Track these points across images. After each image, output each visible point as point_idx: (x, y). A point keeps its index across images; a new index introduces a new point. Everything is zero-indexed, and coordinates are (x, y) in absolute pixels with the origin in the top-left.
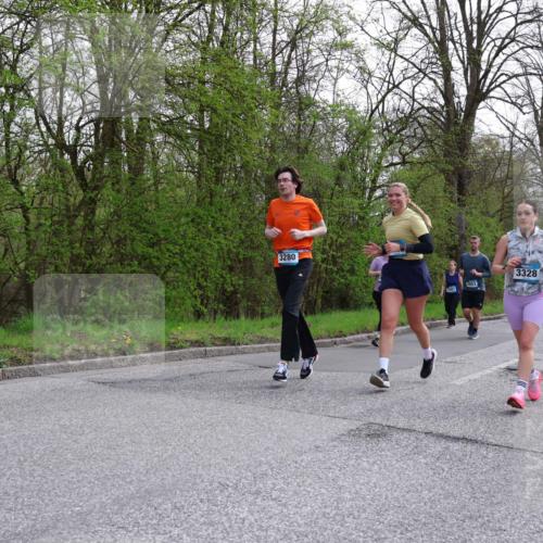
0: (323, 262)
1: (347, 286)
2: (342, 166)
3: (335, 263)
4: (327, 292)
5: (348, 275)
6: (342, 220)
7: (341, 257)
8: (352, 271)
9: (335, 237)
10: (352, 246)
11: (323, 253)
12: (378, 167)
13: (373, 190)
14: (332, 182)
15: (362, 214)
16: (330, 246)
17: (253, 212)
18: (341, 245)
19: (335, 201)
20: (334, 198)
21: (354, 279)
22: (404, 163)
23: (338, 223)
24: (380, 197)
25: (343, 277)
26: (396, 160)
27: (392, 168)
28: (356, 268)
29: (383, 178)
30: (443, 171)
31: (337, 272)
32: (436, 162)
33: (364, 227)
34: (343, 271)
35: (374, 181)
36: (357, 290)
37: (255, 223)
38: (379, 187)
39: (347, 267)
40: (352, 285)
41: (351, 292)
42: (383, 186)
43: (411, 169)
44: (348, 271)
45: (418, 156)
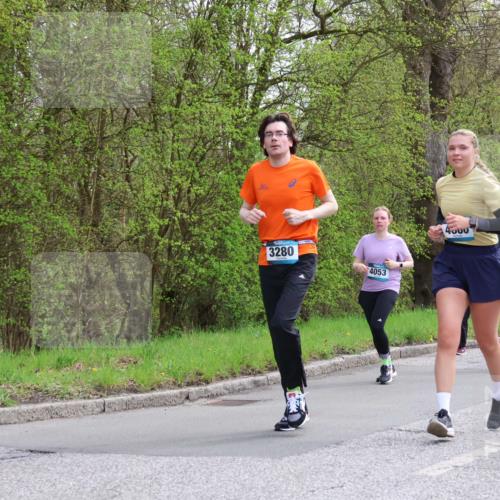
0: (162, 233)
1: (212, 281)
2: (198, 40)
3: (187, 236)
4: (171, 294)
5: (213, 259)
6: (200, 150)
7: (200, 222)
8: (221, 252)
9: (186, 185)
10: (220, 201)
11: (162, 216)
12: (272, 40)
13: (261, 88)
14: (178, 71)
15: (239, 138)
16: (177, 201)
17: (18, 131)
18: (199, 200)
19: (186, 110)
20: (183, 103)
21: (224, 266)
22: (323, 32)
23: (192, 155)
24: (276, 103)
25: (203, 263)
26: (309, 25)
27: (300, 44)
28: (229, 245)
29: (282, 64)
30: (401, 48)
31: (191, 255)
32: (387, 31)
33: (245, 162)
34: (202, 250)
35: (263, 70)
36: (231, 288)
37: (20, 155)
38: (274, 82)
39: (209, 243)
40: (221, 280)
41: (220, 292)
42: (280, 79)
43: (338, 46)
44: (214, 251)
45: (350, 19)
